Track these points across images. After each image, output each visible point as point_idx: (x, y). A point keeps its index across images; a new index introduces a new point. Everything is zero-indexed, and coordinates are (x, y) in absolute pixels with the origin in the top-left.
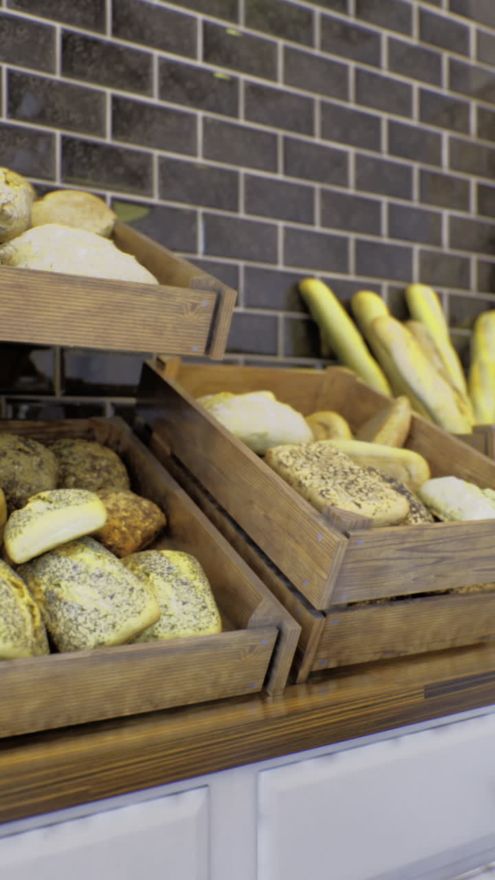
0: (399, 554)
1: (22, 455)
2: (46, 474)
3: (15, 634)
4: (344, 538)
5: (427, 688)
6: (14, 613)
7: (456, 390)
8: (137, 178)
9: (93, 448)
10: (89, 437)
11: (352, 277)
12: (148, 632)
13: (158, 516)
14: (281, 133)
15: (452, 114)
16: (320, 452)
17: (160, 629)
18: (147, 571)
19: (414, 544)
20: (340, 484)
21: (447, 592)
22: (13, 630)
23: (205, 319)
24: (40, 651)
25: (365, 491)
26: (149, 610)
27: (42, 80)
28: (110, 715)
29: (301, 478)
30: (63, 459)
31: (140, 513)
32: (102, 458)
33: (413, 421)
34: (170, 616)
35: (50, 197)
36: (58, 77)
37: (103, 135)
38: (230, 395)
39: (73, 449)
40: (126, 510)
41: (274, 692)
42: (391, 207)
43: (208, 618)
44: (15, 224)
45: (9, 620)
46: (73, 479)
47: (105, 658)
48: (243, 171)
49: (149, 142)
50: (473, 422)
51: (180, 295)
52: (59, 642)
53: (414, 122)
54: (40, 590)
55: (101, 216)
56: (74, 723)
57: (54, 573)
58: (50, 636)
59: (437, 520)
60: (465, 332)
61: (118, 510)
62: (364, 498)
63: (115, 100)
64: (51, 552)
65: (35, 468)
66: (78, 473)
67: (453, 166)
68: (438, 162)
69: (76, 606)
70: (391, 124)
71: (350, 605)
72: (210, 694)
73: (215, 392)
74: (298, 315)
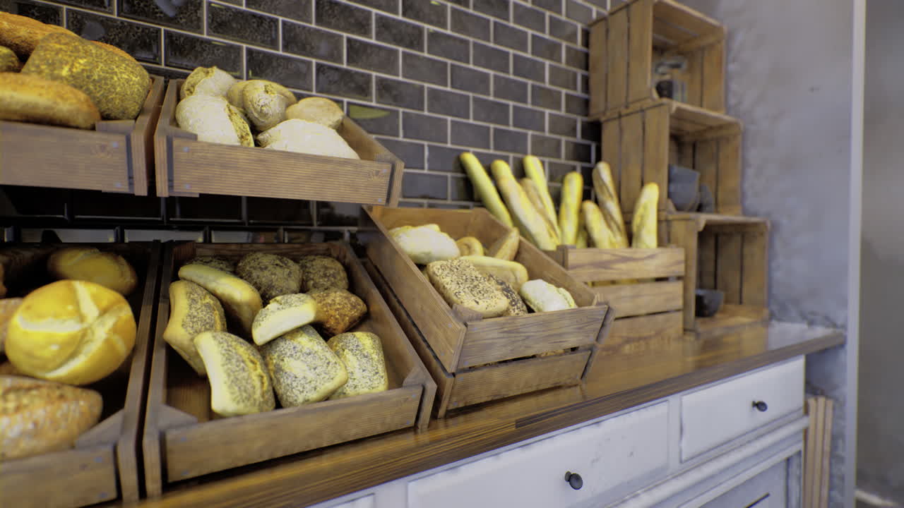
0: (502, 335)
1: (278, 268)
2: (293, 280)
3: (246, 398)
4: (464, 327)
5: (517, 422)
6: (247, 383)
7: (549, 222)
8: (362, 89)
9: (327, 262)
10: (327, 254)
11: (492, 151)
12: (340, 391)
13: (362, 307)
14: (449, 62)
15: (551, 51)
16: (459, 266)
17: (347, 388)
18: (344, 347)
19: (510, 329)
20: (468, 288)
21: (534, 357)
22: (245, 395)
23: (386, 180)
24: (265, 407)
25: (482, 292)
26: (340, 376)
27: (304, 27)
28: (314, 447)
29: (445, 284)
30: (307, 270)
31: (349, 306)
32: (331, 268)
33: (520, 243)
34: (354, 379)
35: (303, 102)
36: (313, 26)
37: (341, 62)
38: (410, 227)
39: (314, 263)
40: (339, 304)
41: (422, 426)
42: (515, 107)
43: (378, 381)
44: (271, 119)
45: (242, 388)
46: (312, 282)
47: (305, 412)
48: (426, 85)
49: (369, 67)
50: (559, 242)
51: (369, 166)
52: (281, 399)
53: (529, 55)
54: (273, 363)
55: (334, 114)
56: (288, 454)
57: (281, 351)
58: (276, 395)
59: (530, 310)
60: (558, 185)
61: (335, 304)
62: (482, 297)
63: (349, 40)
64: (282, 337)
65: (285, 276)
66: (315, 278)
67: (552, 82)
68: (543, 80)
69: (292, 375)
70: (515, 56)
71: (470, 368)
72: (380, 429)
73: (401, 225)
74: (460, 175)
